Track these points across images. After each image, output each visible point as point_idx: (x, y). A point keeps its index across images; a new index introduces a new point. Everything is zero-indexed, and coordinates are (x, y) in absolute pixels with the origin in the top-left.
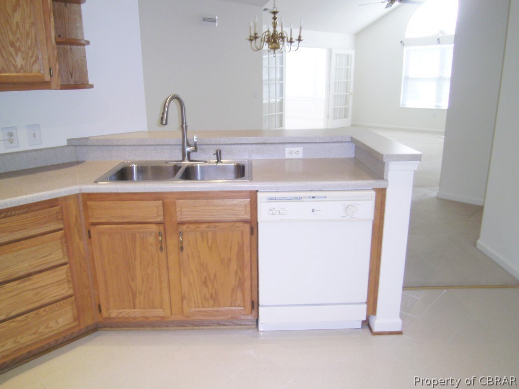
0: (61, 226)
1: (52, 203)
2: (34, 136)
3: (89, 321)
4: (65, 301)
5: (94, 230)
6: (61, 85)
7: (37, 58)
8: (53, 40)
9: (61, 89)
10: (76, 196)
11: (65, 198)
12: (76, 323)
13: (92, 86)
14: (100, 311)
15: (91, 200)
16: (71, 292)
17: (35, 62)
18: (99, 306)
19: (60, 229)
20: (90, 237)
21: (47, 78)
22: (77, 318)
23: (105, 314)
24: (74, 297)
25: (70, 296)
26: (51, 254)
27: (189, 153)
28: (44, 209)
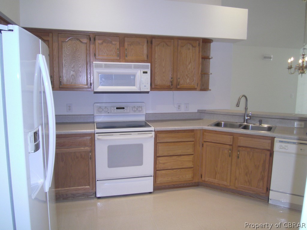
0: (194, 140)
1: (192, 131)
2: (187, 108)
3: (196, 180)
4: (190, 169)
5: (205, 144)
6: (200, 89)
7: (194, 80)
8: (200, 74)
9: (200, 91)
10: (201, 130)
11: (197, 130)
12: (192, 179)
13: (210, 90)
14: (202, 177)
15: (205, 132)
16: (192, 166)
17: (193, 81)
18: (202, 175)
19: (193, 141)
20: (203, 146)
21: (196, 87)
22: (193, 178)
23: (203, 179)
24: (193, 169)
25: (192, 168)
26: (188, 149)
27: (247, 120)
28: (189, 132)
